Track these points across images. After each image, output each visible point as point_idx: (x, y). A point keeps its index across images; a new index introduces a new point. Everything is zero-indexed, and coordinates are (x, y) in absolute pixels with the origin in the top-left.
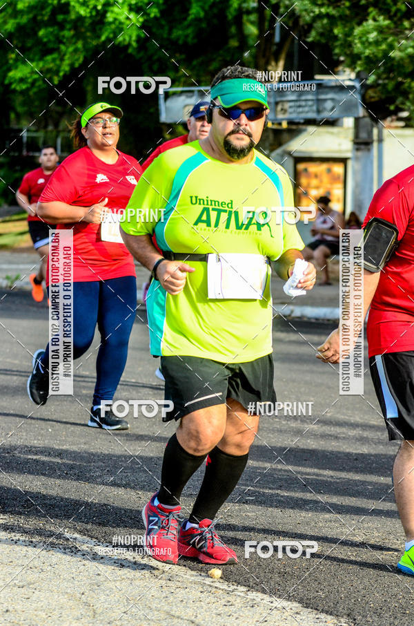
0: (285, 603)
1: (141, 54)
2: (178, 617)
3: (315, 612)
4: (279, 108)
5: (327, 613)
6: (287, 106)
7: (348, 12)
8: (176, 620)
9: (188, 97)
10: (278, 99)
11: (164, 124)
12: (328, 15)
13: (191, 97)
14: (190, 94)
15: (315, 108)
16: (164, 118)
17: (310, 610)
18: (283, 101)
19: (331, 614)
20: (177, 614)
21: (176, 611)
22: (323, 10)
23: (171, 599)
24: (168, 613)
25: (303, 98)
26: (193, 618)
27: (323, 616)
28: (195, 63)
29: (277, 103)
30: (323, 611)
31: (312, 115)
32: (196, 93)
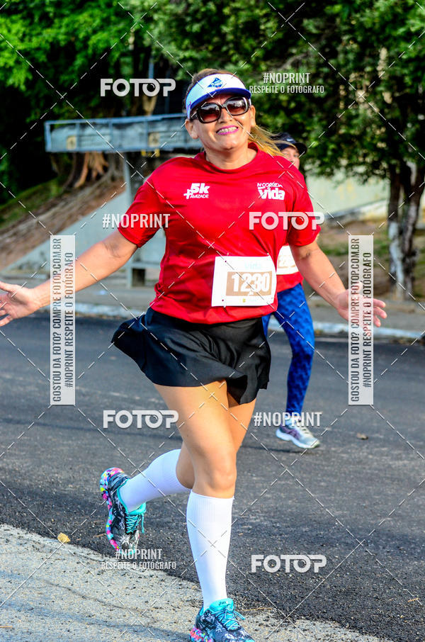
0: (152, 573)
1: (29, 93)
2: (57, 585)
3: (178, 579)
4: (151, 137)
5: (189, 580)
6: (158, 136)
7: (209, 55)
8: (54, 588)
9: (71, 129)
10: (151, 130)
11: (50, 153)
12: (191, 59)
13: (74, 128)
14: (71, 127)
15: (182, 138)
16: (50, 147)
17: (173, 577)
18: (153, 133)
19: (192, 581)
20: (56, 583)
21: (54, 580)
22: (187, 54)
23: (51, 570)
24: (47, 582)
25: (173, 129)
26: (70, 586)
27: (185, 583)
28: (76, 99)
29: (149, 134)
30: (185, 579)
31: (180, 144)
32: (78, 126)
